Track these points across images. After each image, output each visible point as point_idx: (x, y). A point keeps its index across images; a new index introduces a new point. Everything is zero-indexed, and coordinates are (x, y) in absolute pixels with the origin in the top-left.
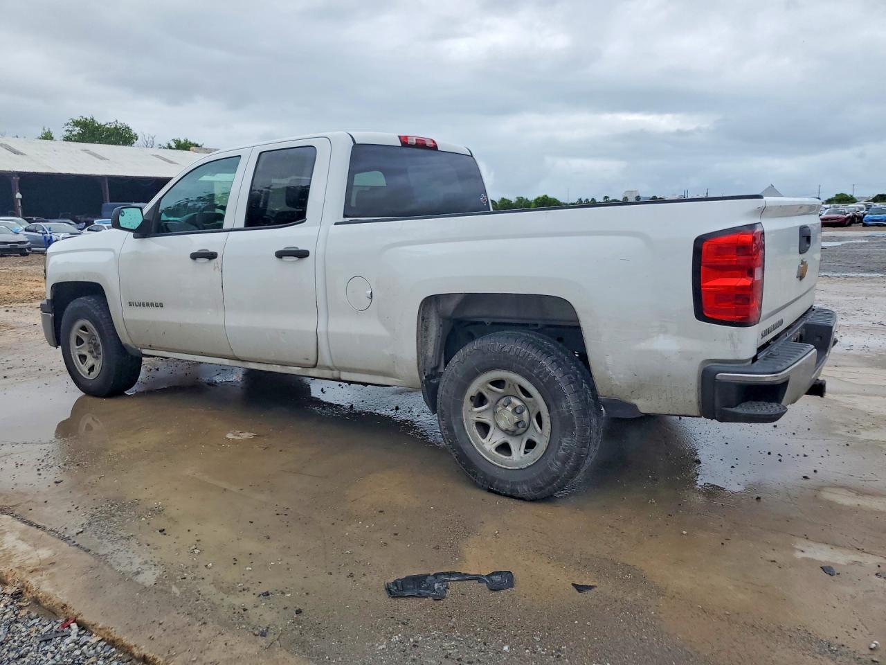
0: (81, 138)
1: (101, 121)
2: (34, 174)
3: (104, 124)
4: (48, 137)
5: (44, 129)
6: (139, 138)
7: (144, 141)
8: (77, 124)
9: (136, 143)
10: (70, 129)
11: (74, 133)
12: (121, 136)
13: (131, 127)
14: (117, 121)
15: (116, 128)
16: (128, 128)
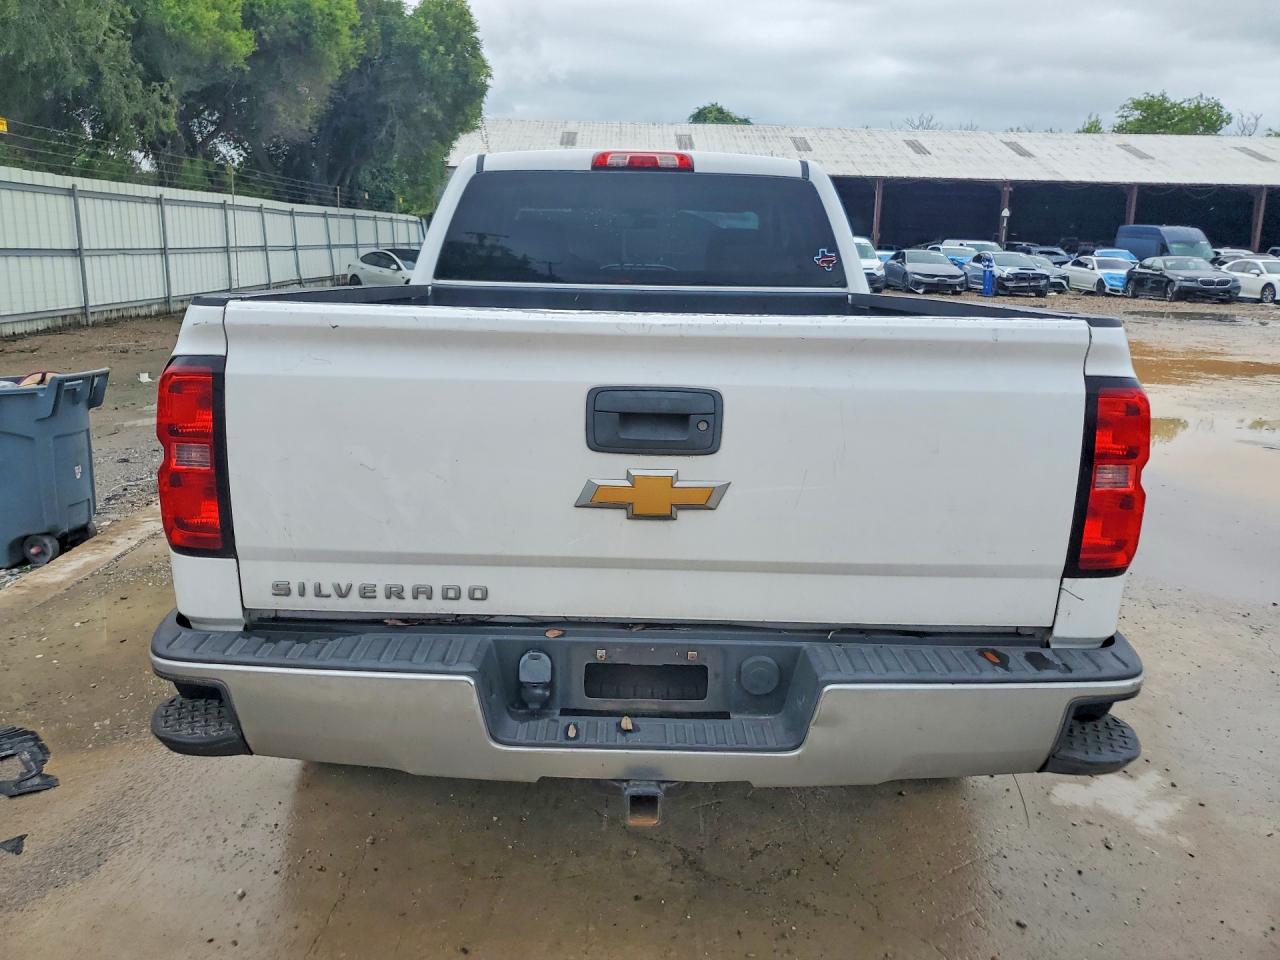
0: (1139, 128)
1: (1175, 97)
2: (1033, 183)
3: (1178, 102)
4: (1093, 128)
5: (1090, 117)
6: (1233, 121)
7: (1241, 124)
8: (1138, 105)
9: (1226, 129)
10: (1125, 114)
11: (1131, 119)
12: (1204, 120)
13: (1222, 102)
14: (1201, 96)
15: (1198, 107)
16: (1218, 105)
